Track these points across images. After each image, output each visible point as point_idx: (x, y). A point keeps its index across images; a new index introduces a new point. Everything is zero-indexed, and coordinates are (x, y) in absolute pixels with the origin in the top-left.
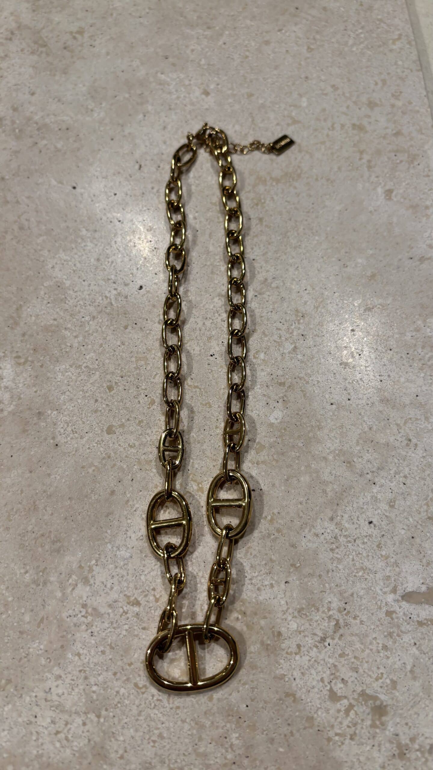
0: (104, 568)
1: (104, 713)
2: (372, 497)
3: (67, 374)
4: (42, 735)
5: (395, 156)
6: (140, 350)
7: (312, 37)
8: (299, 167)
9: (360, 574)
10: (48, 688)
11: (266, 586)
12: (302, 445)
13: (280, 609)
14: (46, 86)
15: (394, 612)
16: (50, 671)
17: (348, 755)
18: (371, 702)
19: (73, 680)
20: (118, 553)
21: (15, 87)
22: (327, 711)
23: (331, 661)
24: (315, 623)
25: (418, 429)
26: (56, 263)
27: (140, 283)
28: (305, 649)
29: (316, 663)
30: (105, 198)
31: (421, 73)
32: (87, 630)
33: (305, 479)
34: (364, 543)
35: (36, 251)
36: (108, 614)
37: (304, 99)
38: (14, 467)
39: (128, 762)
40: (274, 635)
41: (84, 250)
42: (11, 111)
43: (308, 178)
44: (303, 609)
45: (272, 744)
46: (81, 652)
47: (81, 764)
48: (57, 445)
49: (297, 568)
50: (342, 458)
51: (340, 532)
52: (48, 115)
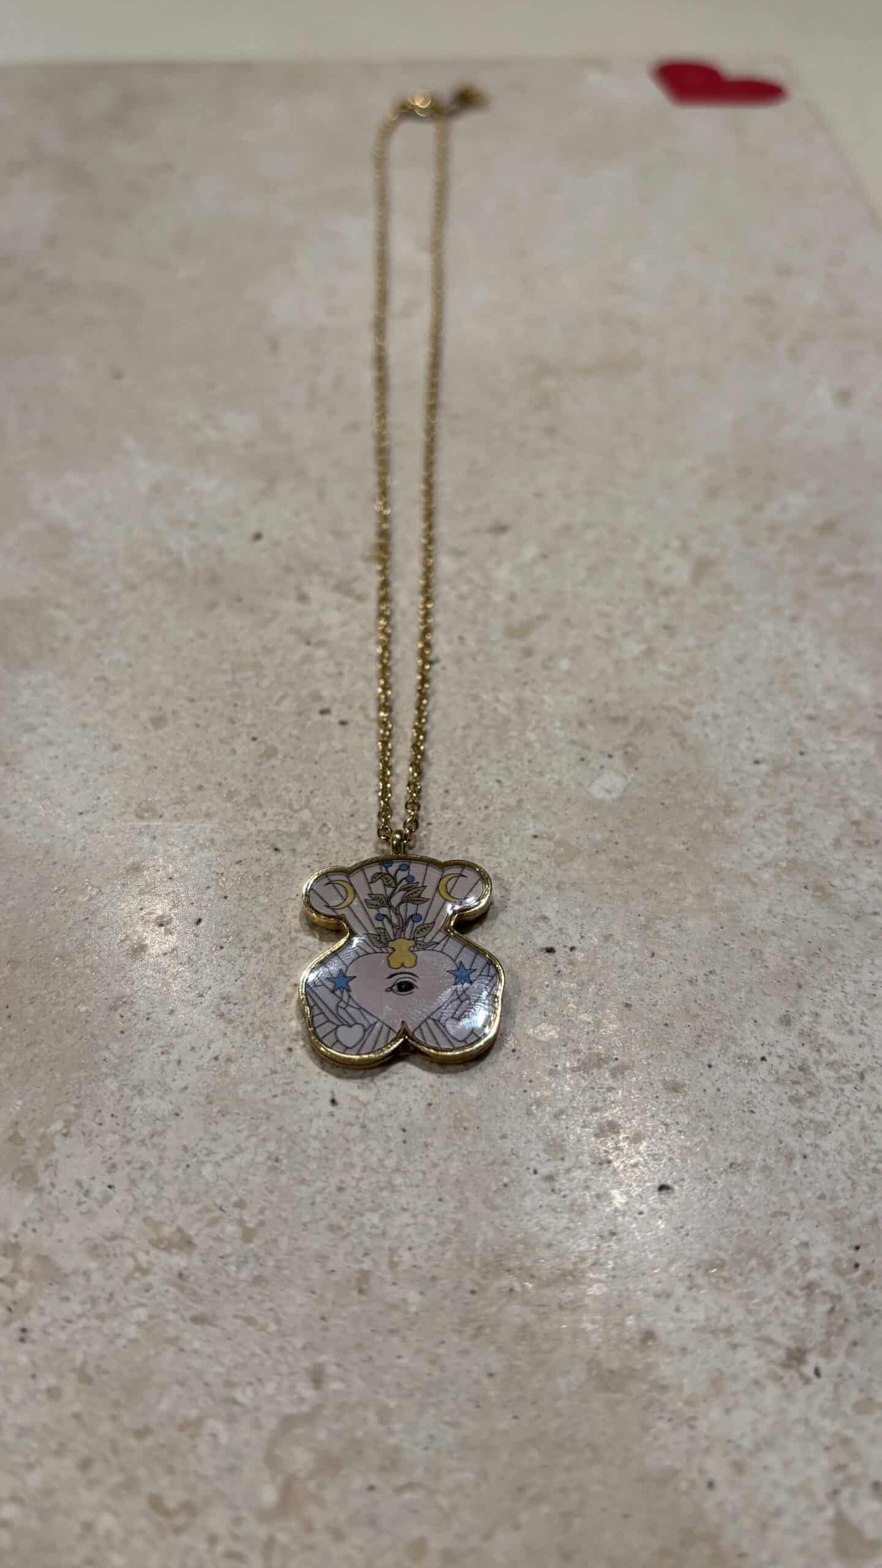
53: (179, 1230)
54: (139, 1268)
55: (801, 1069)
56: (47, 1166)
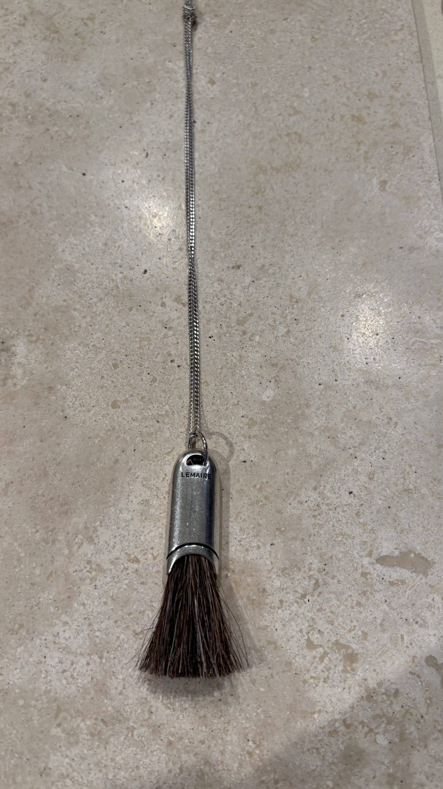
0: (107, 529)
1: (105, 654)
2: (353, 469)
3: (76, 352)
4: (50, 673)
5: (392, 147)
6: (144, 331)
7: (316, 26)
8: (298, 157)
9: (340, 539)
10: (57, 632)
11: (253, 547)
12: (291, 421)
13: (266, 568)
14: (57, 73)
15: (369, 573)
16: (58, 618)
17: (321, 695)
18: (344, 650)
19: (79, 626)
20: (120, 515)
21: (28, 73)
22: (304, 657)
23: (310, 615)
24: (297, 583)
25: (399, 408)
26: (66, 247)
27: (144, 267)
28: (287, 604)
29: (296, 617)
30: (113, 185)
31: (421, 65)
32: (91, 584)
33: (292, 452)
34: (343, 511)
35: (47, 235)
36: (111, 570)
37: (306, 89)
38: (26, 437)
39: (127, 698)
40: (259, 591)
41: (93, 235)
42: (24, 97)
43: (307, 168)
44: (286, 569)
45: (254, 684)
46: (86, 602)
47: (84, 698)
48: (66, 417)
49: (281, 532)
50: (327, 434)
51: (322, 501)
52: (59, 102)
53: (135, 556)
54: (125, 568)
55: (317, 506)
56: (96, 536)
